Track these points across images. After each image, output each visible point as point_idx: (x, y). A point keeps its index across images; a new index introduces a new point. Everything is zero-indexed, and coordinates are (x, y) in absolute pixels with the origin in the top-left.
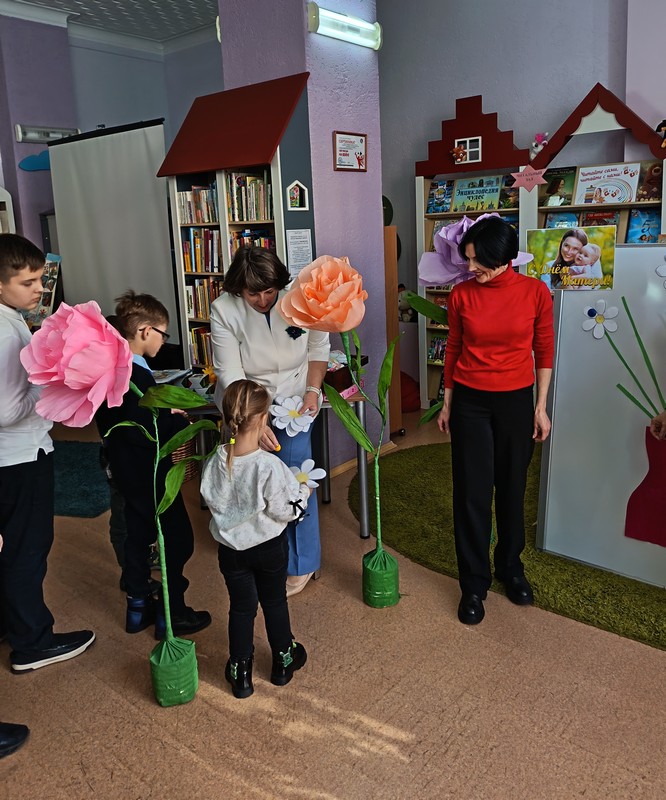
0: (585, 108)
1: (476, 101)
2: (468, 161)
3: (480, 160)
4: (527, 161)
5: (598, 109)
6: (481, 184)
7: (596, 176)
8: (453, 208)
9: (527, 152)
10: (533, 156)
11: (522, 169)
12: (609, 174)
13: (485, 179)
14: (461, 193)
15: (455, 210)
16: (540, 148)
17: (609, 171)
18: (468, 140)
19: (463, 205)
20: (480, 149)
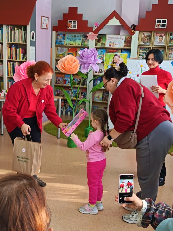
0: (110, 17)
1: (76, 9)
5: (114, 18)
6: (75, 36)
7: (112, 38)
8: (65, 43)
12: (116, 38)
14: (68, 39)
15: (66, 44)
17: (116, 37)
19: (69, 43)
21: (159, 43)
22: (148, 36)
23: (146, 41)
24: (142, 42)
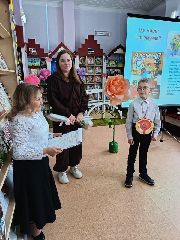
0: (59, 47)
1: (34, 40)
2: (33, 54)
3: (36, 54)
4: (48, 56)
5: (62, 47)
6: (34, 60)
9: (47, 54)
10: (49, 55)
11: (47, 57)
13: (35, 59)
16: (51, 53)
18: (33, 49)
20: (36, 51)
21: (90, 63)
22: (83, 59)
23: (83, 62)
24: (81, 63)
